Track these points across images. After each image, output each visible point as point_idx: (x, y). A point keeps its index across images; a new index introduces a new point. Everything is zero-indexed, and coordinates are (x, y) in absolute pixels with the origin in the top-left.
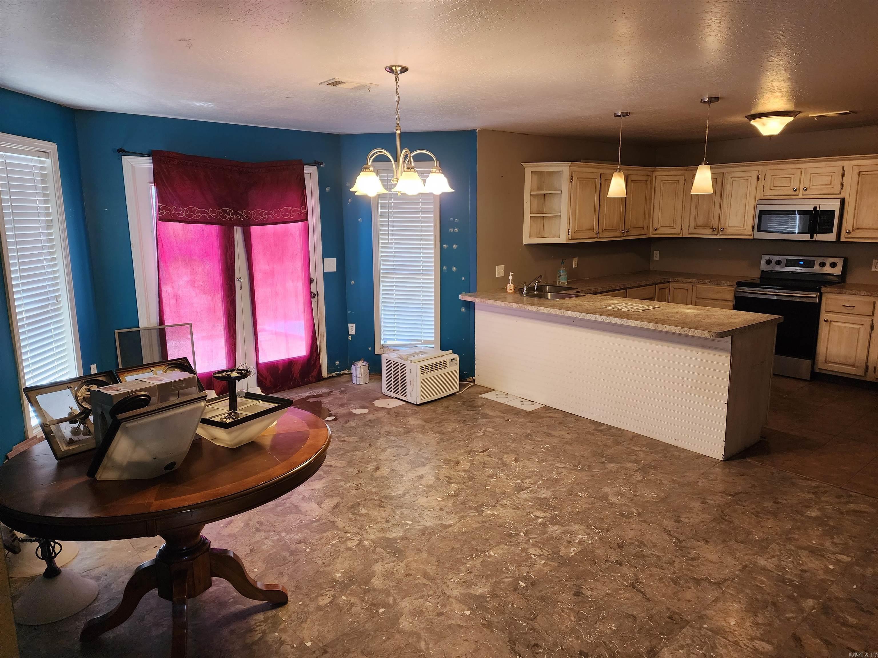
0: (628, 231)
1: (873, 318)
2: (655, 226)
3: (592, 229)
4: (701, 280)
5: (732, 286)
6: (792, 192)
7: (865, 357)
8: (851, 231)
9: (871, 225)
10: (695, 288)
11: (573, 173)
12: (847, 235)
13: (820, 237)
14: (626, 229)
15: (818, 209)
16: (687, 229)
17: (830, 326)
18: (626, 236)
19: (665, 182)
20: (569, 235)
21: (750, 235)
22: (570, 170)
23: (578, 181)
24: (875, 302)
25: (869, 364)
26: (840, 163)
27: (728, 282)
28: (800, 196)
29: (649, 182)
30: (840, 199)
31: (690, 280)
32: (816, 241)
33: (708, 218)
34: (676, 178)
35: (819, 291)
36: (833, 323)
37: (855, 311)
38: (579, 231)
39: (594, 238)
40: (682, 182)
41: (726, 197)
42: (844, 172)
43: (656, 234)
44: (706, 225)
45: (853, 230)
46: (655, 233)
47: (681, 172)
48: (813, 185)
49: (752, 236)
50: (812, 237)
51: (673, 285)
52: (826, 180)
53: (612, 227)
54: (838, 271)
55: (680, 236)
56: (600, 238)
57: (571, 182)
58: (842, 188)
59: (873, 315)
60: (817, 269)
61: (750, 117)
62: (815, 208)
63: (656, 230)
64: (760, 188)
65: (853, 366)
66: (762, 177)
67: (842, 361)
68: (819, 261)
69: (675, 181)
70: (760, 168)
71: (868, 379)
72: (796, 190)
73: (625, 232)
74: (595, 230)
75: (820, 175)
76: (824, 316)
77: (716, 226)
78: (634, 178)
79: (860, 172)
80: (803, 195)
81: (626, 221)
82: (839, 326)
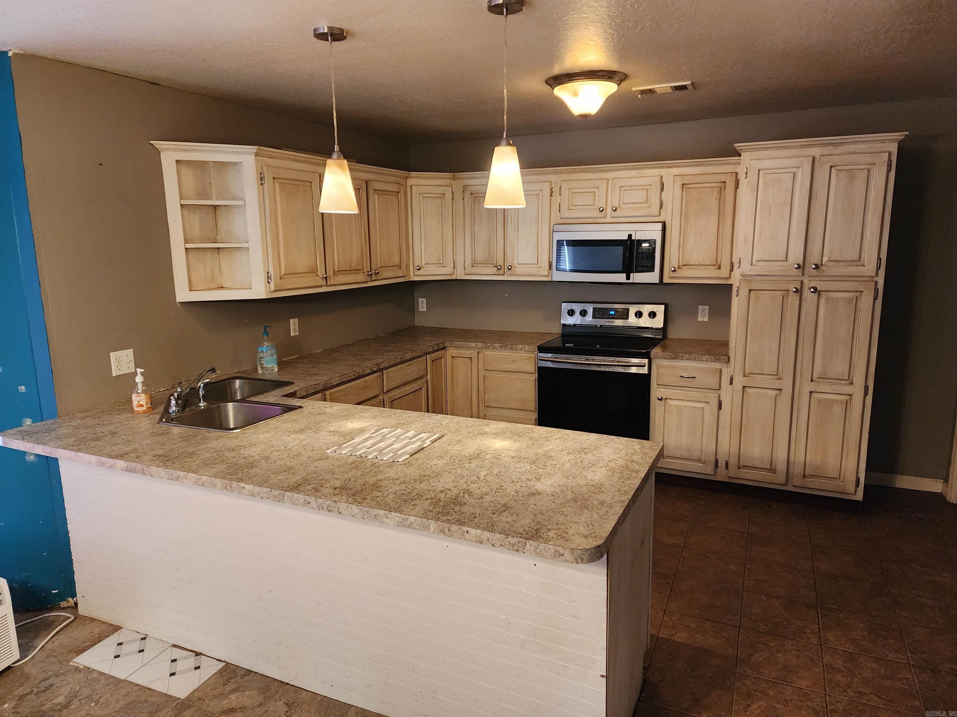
0: (378, 273)
1: (719, 392)
2: (417, 263)
3: (314, 271)
4: (489, 344)
5: (533, 352)
6: (597, 214)
7: (714, 449)
8: (677, 268)
9: (701, 260)
10: (481, 355)
11: (265, 168)
12: (671, 274)
13: (638, 277)
14: (373, 269)
15: (633, 238)
16: (463, 267)
17: (665, 405)
18: (374, 280)
19: (425, 195)
20: (269, 282)
21: (547, 276)
22: (257, 161)
23: (277, 185)
24: (721, 369)
25: (718, 458)
26: (656, 172)
27: (526, 346)
28: (608, 219)
29: (401, 195)
30: (661, 224)
31: (474, 344)
32: (633, 283)
33: (489, 252)
34: (439, 190)
35: (647, 356)
36: (668, 401)
37: (696, 383)
38: (288, 276)
39: (321, 286)
40: (449, 196)
41: (511, 220)
42: (663, 185)
43: (420, 276)
44: (487, 262)
45: (679, 268)
46: (418, 273)
47: (446, 182)
48: (625, 204)
49: (550, 276)
50: (628, 278)
51: (451, 352)
52: (640, 196)
53: (350, 267)
54: (658, 322)
55: (453, 277)
56: (330, 285)
57: (262, 184)
58: (661, 207)
59: (720, 389)
60: (632, 320)
61: (551, 82)
62: (630, 236)
63: (419, 269)
64: (555, 208)
65: (699, 461)
66: (556, 191)
67: (685, 454)
68: (633, 309)
69: (439, 195)
70: (553, 178)
71: (718, 479)
72: (602, 210)
73: (373, 274)
74: (321, 273)
75: (634, 188)
76: (656, 392)
77: (500, 263)
78: (378, 186)
79: (683, 185)
80: (611, 217)
81: (372, 255)
82: (677, 406)
